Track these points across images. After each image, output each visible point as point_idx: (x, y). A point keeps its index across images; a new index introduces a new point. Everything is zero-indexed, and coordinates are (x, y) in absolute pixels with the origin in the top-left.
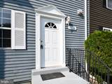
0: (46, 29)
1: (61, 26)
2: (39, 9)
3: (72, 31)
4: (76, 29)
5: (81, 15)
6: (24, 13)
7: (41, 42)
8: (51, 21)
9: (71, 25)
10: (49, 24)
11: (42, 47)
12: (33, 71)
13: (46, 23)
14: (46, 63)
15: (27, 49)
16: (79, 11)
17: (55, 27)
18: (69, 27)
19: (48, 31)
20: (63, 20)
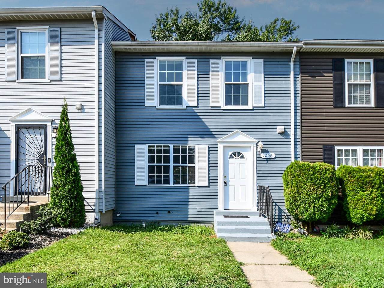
0: (231, 161)
1: (250, 155)
2: (224, 138)
3: (267, 160)
4: (273, 156)
5: (285, 134)
6: (207, 146)
7: (225, 177)
8: (237, 150)
9: (264, 151)
10: (235, 154)
11: (225, 183)
12: (215, 211)
13: (230, 153)
14: (231, 203)
15: (209, 186)
16: (280, 129)
17: (243, 157)
18: (263, 156)
19: (234, 163)
20: (253, 146)
